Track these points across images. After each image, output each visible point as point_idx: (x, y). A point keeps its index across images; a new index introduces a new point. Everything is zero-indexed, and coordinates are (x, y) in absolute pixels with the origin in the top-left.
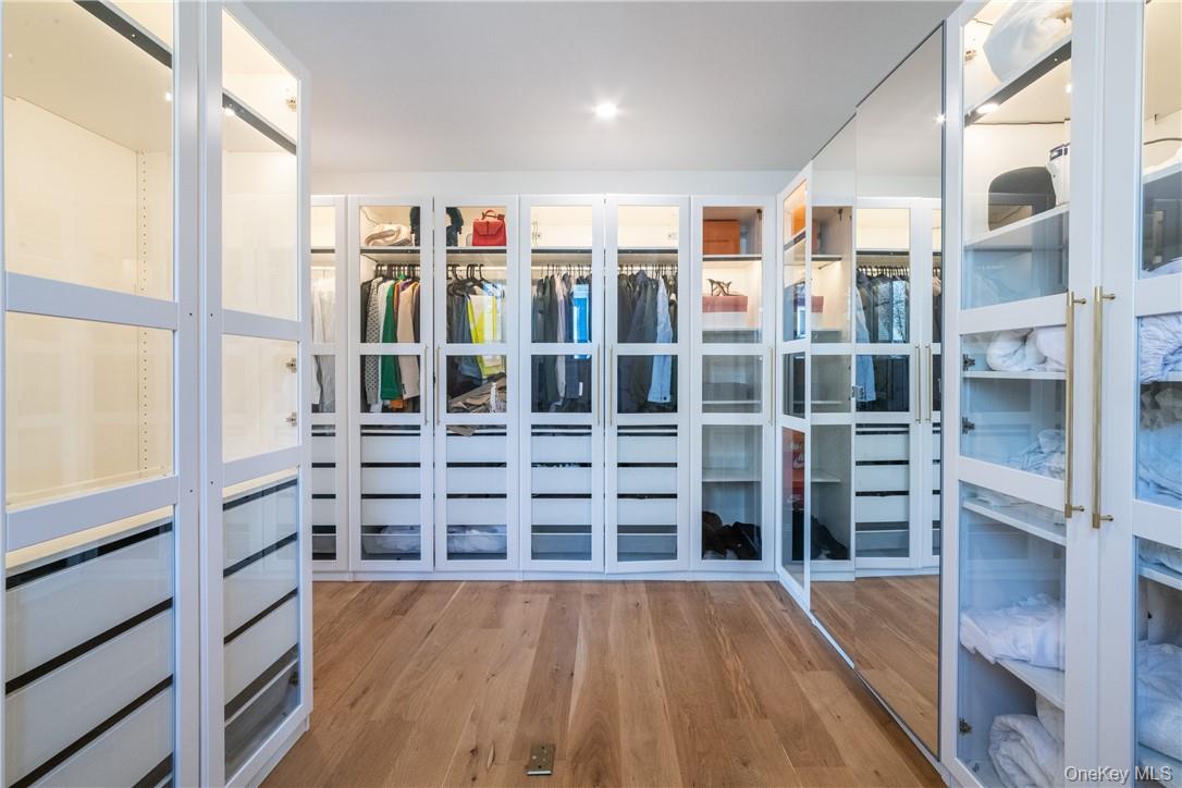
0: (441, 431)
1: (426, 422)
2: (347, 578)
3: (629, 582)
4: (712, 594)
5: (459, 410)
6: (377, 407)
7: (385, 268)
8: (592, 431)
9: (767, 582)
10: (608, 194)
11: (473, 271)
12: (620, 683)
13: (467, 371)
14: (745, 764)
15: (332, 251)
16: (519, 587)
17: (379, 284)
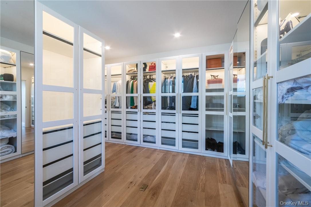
0: (142, 113)
1: (138, 111)
2: (124, 144)
3: (185, 153)
4: (207, 160)
5: (146, 109)
6: (130, 107)
7: (132, 77)
8: (176, 115)
9: (225, 159)
10: (180, 56)
11: (150, 77)
12: (170, 176)
13: (148, 100)
14: (191, 201)
15: (121, 75)
16: (158, 150)
17: (130, 81)
